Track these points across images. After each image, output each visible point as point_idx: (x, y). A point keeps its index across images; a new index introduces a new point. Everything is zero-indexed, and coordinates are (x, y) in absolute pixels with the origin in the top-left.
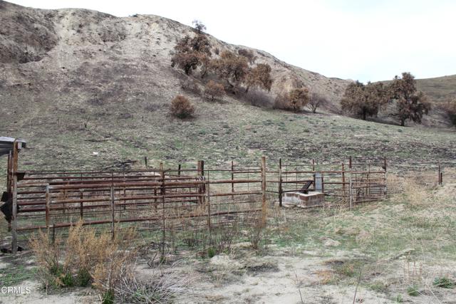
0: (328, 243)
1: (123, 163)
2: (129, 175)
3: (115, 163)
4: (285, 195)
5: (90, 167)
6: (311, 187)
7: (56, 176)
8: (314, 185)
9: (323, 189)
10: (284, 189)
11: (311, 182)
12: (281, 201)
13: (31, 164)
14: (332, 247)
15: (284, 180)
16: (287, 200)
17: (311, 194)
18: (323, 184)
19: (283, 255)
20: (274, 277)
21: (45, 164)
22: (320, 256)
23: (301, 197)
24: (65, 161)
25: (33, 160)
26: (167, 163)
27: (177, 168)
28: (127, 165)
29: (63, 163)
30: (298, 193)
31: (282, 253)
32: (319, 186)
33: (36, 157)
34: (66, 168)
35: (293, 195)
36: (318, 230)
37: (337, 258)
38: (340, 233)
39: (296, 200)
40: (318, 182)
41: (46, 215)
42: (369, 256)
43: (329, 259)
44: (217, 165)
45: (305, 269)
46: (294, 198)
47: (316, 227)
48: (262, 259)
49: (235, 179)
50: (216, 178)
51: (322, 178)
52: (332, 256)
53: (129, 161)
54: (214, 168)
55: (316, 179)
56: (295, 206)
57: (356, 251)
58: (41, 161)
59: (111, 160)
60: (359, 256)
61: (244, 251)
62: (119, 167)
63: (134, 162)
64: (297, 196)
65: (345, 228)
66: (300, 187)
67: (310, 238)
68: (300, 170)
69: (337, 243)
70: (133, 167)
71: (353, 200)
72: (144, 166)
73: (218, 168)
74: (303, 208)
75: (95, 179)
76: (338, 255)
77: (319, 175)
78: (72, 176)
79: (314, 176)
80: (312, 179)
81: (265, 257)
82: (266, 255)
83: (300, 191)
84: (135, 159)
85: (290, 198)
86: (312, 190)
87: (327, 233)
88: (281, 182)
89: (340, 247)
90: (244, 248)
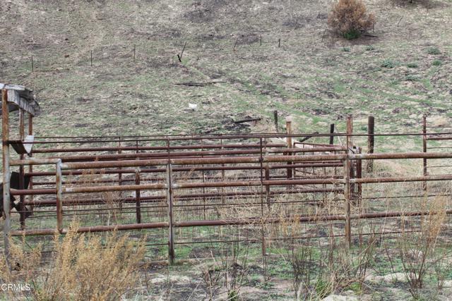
1: (237, 123)
2: (246, 143)
3: (223, 123)
5: (183, 129)
7: (123, 145)
13: (85, 125)
21: (106, 126)
24: (140, 120)
25: (89, 120)
26: (315, 121)
27: (328, 131)
28: (243, 126)
29: (137, 123)
33: (95, 115)
34: (141, 132)
41: (58, 211)
44: (407, 125)
49: (429, 152)
50: (402, 148)
53: (249, 119)
54: (402, 130)
58: (101, 121)
59: (218, 117)
61: (395, 290)
62: (229, 128)
63: (258, 120)
70: (254, 129)
72: (272, 128)
73: (410, 130)
75: (186, 151)
78: (149, 145)
84: (259, 116)
90: (396, 283)
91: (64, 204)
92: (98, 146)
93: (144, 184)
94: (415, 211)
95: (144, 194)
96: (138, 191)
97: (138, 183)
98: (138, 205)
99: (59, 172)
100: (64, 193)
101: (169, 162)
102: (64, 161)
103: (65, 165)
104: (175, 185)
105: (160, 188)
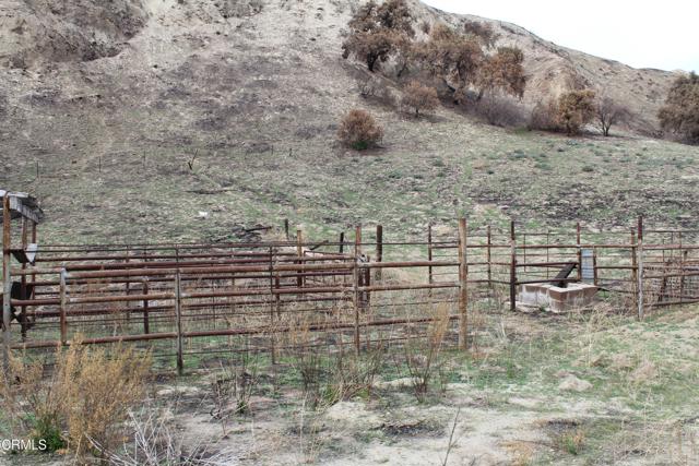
0: (565, 384)
1: (248, 231)
2: (257, 251)
3: (234, 231)
4: (524, 289)
5: (193, 238)
6: (573, 274)
7: (131, 253)
8: (580, 271)
9: (595, 279)
10: (520, 278)
11: (573, 265)
12: (513, 300)
13: (91, 233)
14: (572, 392)
15: (520, 260)
16: (528, 299)
17: (572, 287)
18: (595, 269)
19: (470, 405)
20: (428, 448)
21: (114, 234)
22: (538, 410)
23: (553, 294)
24: (149, 228)
25: (97, 227)
26: (325, 230)
27: (338, 239)
28: (254, 235)
29: (146, 231)
30: (546, 286)
31: (470, 400)
32: (588, 273)
33: (103, 222)
34: (150, 240)
35: (537, 289)
36: (563, 357)
37: (569, 416)
38: (599, 365)
39: (544, 298)
40: (587, 264)
41: (61, 322)
42: (638, 413)
43: (552, 417)
44: (414, 233)
45: (494, 435)
46: (540, 294)
47: (560, 352)
48: (425, 412)
49: (434, 260)
50: (409, 256)
51: (594, 258)
52: (562, 411)
53: (260, 228)
54: (409, 239)
55: (583, 261)
56: (542, 310)
57: (617, 403)
58: (109, 228)
59: (229, 225)
60: (617, 413)
61: (401, 395)
62: (240, 237)
63: (268, 229)
64: (544, 290)
65: (614, 356)
66: (554, 273)
67: (539, 373)
68: (565, 243)
69: (584, 384)
70: (265, 237)
71: (644, 301)
72: (283, 237)
73: (416, 238)
74: (556, 314)
75: (196, 260)
76: (576, 409)
77: (588, 253)
78: (158, 253)
79: (580, 254)
80: (576, 259)
81: (434, 408)
82: (437, 403)
83: (553, 282)
84: (270, 224)
85: (532, 295)
86: (574, 281)
87: (575, 363)
88: (514, 265)
89: (588, 393)
90: (403, 388)
91: (68, 314)
92: (105, 254)
93: (152, 293)
94: (420, 317)
95: (152, 304)
96: (146, 300)
97: (146, 293)
98: (146, 315)
99: (63, 282)
100: (68, 303)
101: (178, 271)
102: (68, 270)
103: (69, 275)
104: (184, 295)
105: (168, 298)
